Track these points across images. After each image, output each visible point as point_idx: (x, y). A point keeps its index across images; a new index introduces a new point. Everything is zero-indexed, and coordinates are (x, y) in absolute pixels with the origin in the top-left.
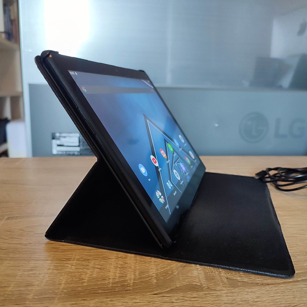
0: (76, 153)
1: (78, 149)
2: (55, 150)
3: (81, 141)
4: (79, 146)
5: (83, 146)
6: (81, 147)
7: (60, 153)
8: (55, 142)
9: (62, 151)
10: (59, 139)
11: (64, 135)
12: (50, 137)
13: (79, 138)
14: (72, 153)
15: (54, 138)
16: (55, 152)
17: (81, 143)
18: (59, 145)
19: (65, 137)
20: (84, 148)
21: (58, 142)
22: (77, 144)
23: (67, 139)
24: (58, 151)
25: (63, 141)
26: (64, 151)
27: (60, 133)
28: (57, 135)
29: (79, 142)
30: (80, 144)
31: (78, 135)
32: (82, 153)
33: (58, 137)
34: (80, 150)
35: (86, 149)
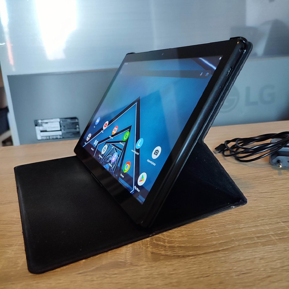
0: (59, 137)
1: (60, 133)
2: (40, 136)
3: (62, 125)
4: (61, 130)
5: (64, 130)
7: (44, 138)
8: (38, 129)
9: (46, 136)
10: (41, 125)
11: (45, 121)
12: (34, 125)
13: (60, 122)
14: (55, 137)
16: (39, 138)
17: (63, 127)
18: (42, 131)
19: (46, 123)
20: (65, 132)
21: (41, 128)
22: (59, 129)
23: (49, 125)
24: (42, 137)
27: (42, 120)
28: (40, 121)
29: (61, 126)
30: (61, 128)
31: (59, 120)
32: (64, 136)
33: (40, 124)
34: (62, 134)
35: (67, 133)
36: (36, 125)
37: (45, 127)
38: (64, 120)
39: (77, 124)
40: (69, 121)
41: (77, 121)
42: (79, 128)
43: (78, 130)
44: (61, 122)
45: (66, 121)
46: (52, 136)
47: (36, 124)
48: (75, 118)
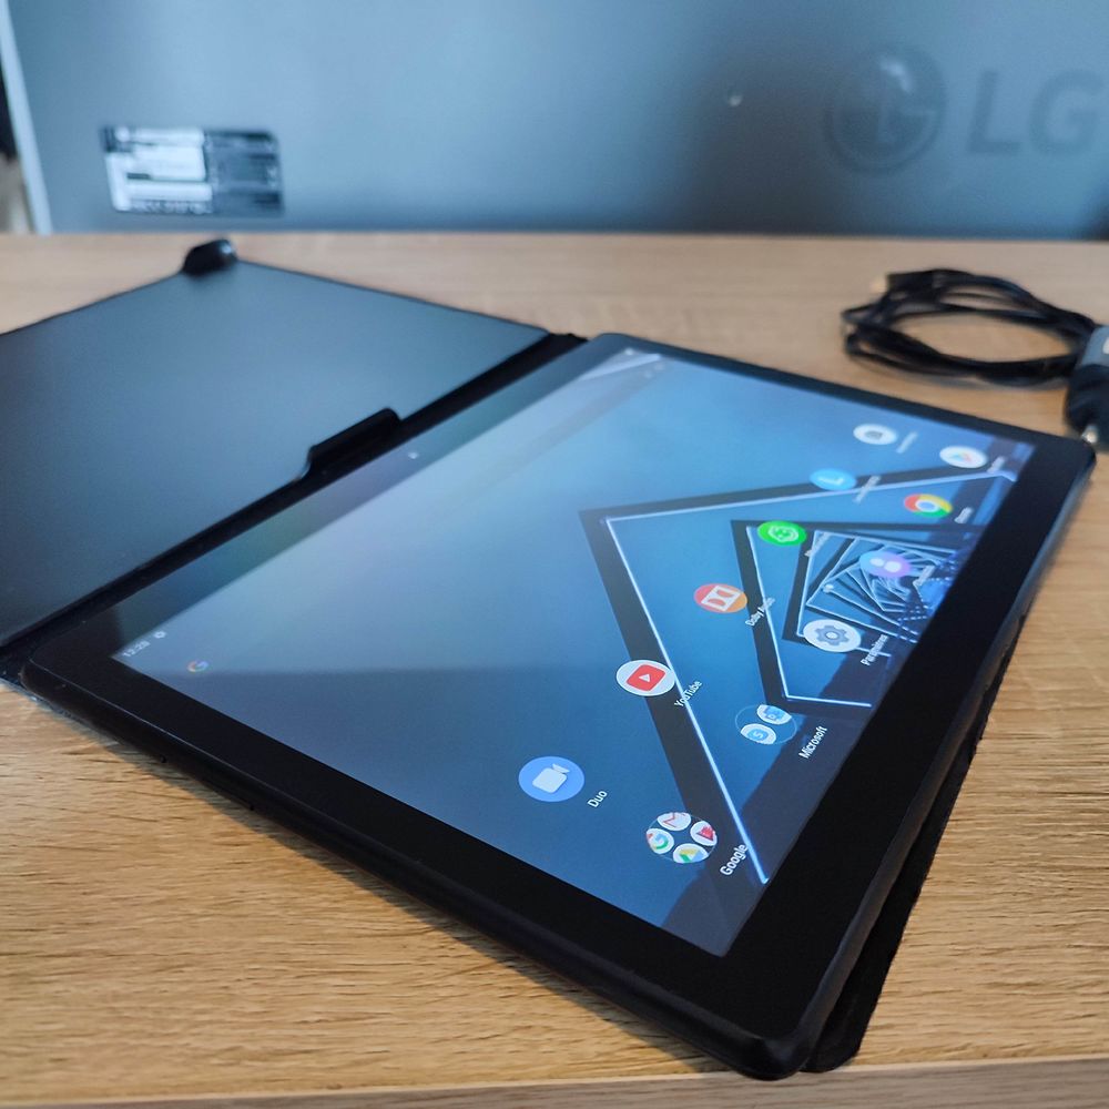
0: (199, 208)
1: (202, 192)
2: (124, 195)
3: (211, 160)
4: (207, 180)
5: (220, 181)
6: (216, 185)
7: (142, 206)
8: (117, 164)
9: (147, 201)
10: (127, 149)
11: (145, 136)
12: (95, 143)
13: (204, 148)
14: (183, 207)
15: (111, 145)
16: (121, 202)
17: (213, 170)
18: (133, 177)
19: (150, 144)
20: (224, 188)
21: (129, 164)
22: (197, 171)
23: (159, 154)
24: (133, 200)
25: (144, 159)
26: (155, 201)
27: (132, 128)
28: (123, 135)
29: (207, 165)
30: (210, 173)
31: (197, 137)
32: (219, 205)
33: (124, 146)
34: (214, 196)
35: (234, 193)
36: (109, 148)
38: (218, 138)
39: (271, 159)
40: (239, 145)
41: (268, 148)
42: (278, 180)
43: (273, 186)
44: (210, 147)
45: (226, 146)
46: (174, 202)
47: (109, 143)
48: (260, 136)
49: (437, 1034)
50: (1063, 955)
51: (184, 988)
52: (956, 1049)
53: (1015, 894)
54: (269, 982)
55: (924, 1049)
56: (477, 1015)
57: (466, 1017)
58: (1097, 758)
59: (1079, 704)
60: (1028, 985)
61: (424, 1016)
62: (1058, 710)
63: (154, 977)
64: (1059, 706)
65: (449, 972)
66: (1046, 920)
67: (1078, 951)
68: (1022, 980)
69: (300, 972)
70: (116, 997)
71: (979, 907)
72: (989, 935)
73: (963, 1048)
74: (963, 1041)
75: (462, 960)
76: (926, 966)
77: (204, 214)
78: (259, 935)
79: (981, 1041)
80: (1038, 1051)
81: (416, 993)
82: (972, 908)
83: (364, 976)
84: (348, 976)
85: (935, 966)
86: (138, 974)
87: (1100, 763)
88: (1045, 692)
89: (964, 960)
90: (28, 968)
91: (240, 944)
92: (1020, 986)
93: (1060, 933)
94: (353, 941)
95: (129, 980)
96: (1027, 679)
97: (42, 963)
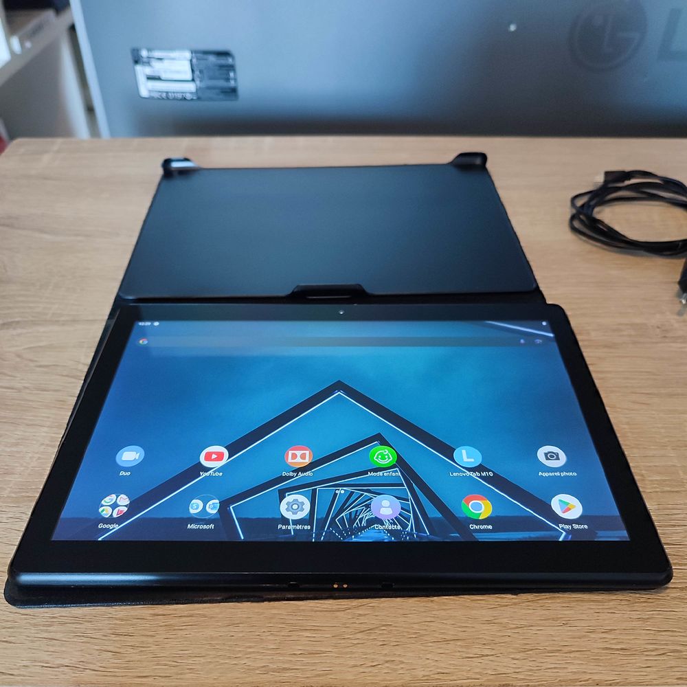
0: (189, 96)
1: (191, 87)
3: (195, 69)
4: (193, 80)
5: (201, 81)
6: (198, 82)
7: (156, 95)
8: (141, 71)
9: (159, 92)
10: (148, 63)
11: (157, 54)
12: (130, 60)
13: (191, 61)
14: (180, 96)
15: (137, 60)
16: (144, 92)
17: (197, 73)
18: (150, 78)
19: (160, 59)
20: (203, 85)
21: (148, 71)
22: (189, 76)
23: (166, 64)
24: (150, 91)
26: (162, 92)
27: (149, 50)
28: (144, 53)
29: (193, 71)
30: (195, 75)
31: (188, 55)
32: (200, 94)
33: (145, 60)
34: (197, 90)
35: (209, 88)
36: (136, 62)
37: (158, 68)
38: (200, 55)
39: (231, 68)
40: (212, 59)
41: (230, 61)
42: (235, 80)
43: (232, 83)
44: (194, 61)
45: (206, 60)
46: (174, 92)
47: (136, 59)
48: (225, 54)
49: (353, 663)
50: (640, 634)
51: (241, 635)
52: (584, 681)
53: (621, 600)
54: (278, 634)
55: (570, 680)
56: (370, 654)
57: (365, 655)
58: (673, 523)
59: (669, 489)
60: (622, 649)
61: (347, 653)
62: (657, 492)
63: (228, 628)
64: (658, 490)
65: (357, 631)
66: (635, 615)
67: (648, 632)
68: (619, 647)
69: (291, 628)
70: (212, 638)
71: (604, 607)
72: (607, 622)
73: (587, 680)
74: (588, 677)
75: (362, 625)
76: (575, 638)
77: (192, 99)
78: (271, 609)
79: (596, 677)
80: (622, 683)
81: (343, 641)
82: (600, 607)
83: (319, 632)
84: (312, 632)
85: (579, 638)
86: (220, 627)
87: (674, 526)
88: (652, 481)
89: (592, 635)
90: (172, 622)
91: (263, 613)
92: (617, 650)
93: (640, 622)
94: (313, 613)
95: (216, 630)
96: (643, 472)
97: (177, 620)
